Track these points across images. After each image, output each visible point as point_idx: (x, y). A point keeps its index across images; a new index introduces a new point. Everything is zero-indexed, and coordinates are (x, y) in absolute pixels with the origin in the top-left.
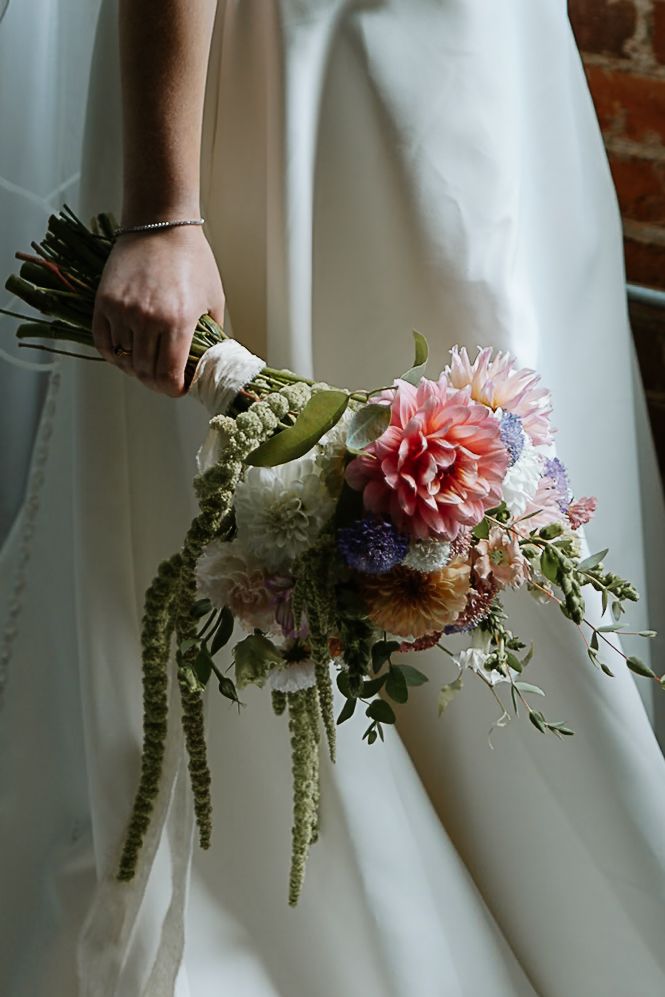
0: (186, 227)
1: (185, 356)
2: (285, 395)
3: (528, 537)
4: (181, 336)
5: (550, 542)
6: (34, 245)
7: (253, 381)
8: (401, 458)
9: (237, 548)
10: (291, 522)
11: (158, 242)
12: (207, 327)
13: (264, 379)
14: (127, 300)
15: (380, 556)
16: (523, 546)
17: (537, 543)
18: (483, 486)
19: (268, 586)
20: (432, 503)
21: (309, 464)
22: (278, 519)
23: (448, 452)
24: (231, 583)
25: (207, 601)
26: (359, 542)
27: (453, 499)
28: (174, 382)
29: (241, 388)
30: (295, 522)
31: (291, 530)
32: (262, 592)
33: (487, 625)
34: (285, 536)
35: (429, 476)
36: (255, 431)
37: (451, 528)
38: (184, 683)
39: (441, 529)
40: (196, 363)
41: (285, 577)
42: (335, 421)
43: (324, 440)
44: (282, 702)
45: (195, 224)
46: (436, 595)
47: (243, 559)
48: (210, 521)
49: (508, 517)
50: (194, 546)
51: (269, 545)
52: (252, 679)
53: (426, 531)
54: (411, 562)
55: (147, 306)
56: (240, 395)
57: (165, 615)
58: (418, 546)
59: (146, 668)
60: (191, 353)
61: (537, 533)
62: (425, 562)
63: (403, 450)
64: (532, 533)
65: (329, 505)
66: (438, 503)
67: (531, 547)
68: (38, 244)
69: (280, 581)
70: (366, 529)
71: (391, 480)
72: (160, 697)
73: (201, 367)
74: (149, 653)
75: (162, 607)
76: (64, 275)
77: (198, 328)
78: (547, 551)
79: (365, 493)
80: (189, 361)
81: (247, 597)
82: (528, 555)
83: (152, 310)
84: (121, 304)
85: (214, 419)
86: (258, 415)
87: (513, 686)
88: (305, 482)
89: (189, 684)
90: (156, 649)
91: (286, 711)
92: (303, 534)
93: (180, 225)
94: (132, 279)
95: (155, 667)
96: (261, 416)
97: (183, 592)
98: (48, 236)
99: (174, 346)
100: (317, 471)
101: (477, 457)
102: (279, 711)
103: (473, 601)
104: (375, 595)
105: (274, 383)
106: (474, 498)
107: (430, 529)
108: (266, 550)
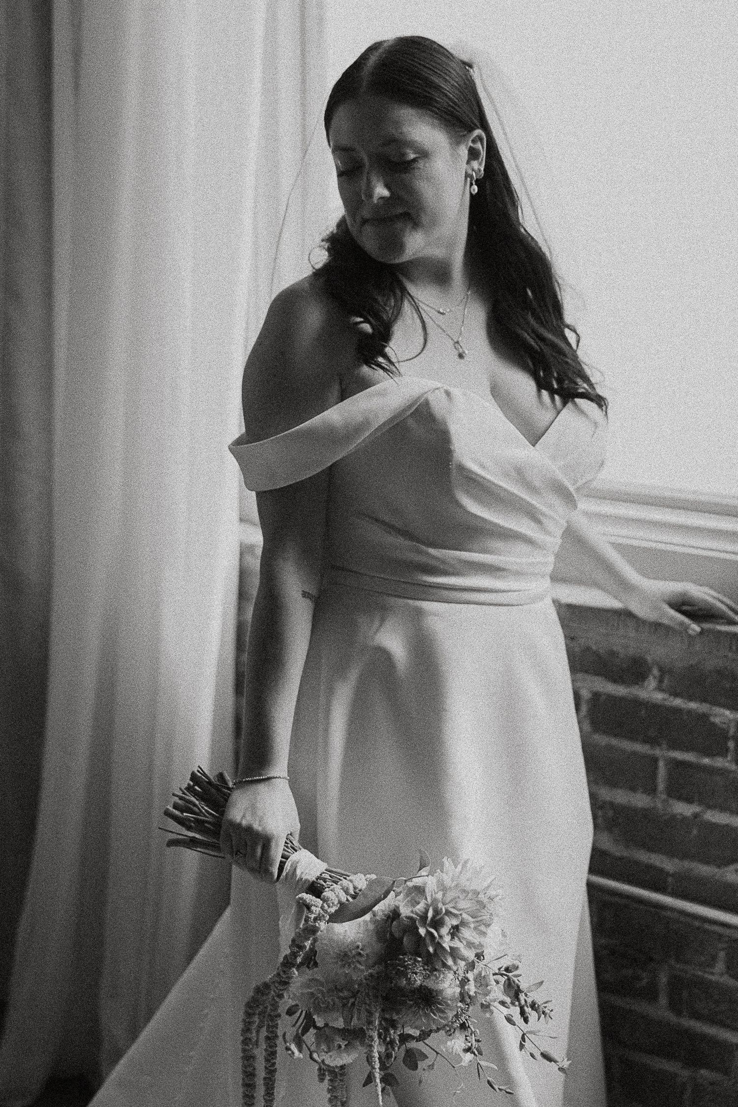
0: (279, 780)
1: (279, 859)
2: (351, 881)
3: (497, 971)
4: (277, 845)
5: (510, 974)
6: (180, 789)
7: (321, 875)
8: (429, 919)
9: (317, 974)
10: (354, 957)
11: (261, 787)
12: (290, 841)
13: (328, 874)
14: (244, 823)
15: (415, 978)
16: (495, 976)
17: (502, 975)
18: (476, 939)
19: (339, 998)
20: (446, 946)
21: (365, 922)
22: (346, 955)
23: (455, 916)
24: (312, 994)
25: (297, 1005)
26: (402, 969)
27: (456, 944)
28: (272, 874)
29: (314, 879)
30: (357, 957)
31: (354, 962)
32: (333, 1000)
33: (463, 1027)
34: (349, 965)
35: (444, 931)
36: (333, 903)
37: (455, 963)
38: (290, 1052)
39: (450, 962)
40: (285, 863)
41: (349, 990)
42: (385, 897)
43: (376, 908)
44: (324, 1075)
45: (284, 778)
46: (440, 1004)
47: (322, 979)
48: (296, 957)
49: (484, 959)
50: (284, 972)
51: (340, 971)
52: (327, 1053)
53: (440, 963)
54: (430, 984)
55: (256, 826)
56: (313, 882)
57: (256, 1019)
58: (435, 973)
59: (244, 1051)
60: (282, 857)
61: (503, 969)
62: (438, 983)
63: (430, 914)
64: (499, 969)
65: (378, 947)
66: (450, 947)
67: (499, 977)
68: (183, 788)
69: (346, 993)
70: (407, 961)
71: (422, 931)
72: (252, 1068)
73: (288, 866)
74: (246, 1041)
75: (254, 1014)
76: (202, 807)
77: (286, 843)
78: (509, 979)
79: (405, 939)
80: (281, 862)
81: (323, 1004)
82: (497, 982)
83: (260, 829)
84: (240, 825)
85: (300, 895)
86: (335, 893)
87: (479, 1063)
88: (364, 934)
89: (293, 1053)
90: (250, 1039)
91: (326, 1081)
92: (362, 965)
93: (274, 778)
94: (246, 809)
95: (248, 1050)
96: (335, 894)
97: (274, 999)
98: (189, 784)
99: (273, 852)
100: (371, 927)
101: (473, 920)
102: (322, 1080)
103: (459, 1010)
104: (404, 1003)
105: (334, 876)
106: (470, 945)
107: (442, 961)
108: (337, 974)
